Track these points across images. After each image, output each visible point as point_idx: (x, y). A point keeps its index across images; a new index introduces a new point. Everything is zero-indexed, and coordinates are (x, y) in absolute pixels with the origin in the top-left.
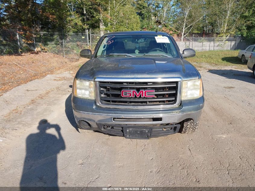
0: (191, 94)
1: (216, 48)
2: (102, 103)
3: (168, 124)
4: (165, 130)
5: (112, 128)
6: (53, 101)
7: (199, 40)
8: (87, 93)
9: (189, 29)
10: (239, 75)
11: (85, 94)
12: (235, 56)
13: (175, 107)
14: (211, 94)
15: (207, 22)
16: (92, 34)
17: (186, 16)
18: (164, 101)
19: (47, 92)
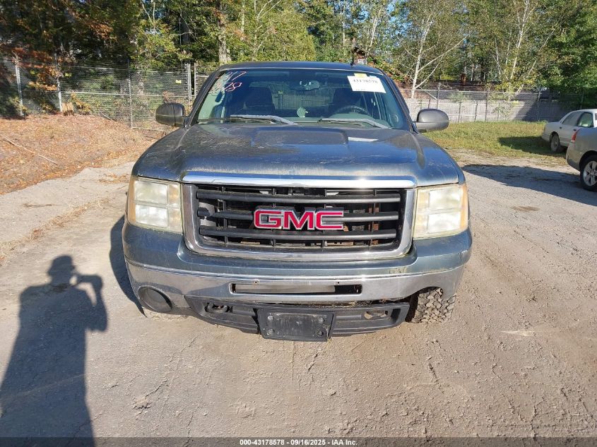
0: (437, 224)
1: (491, 117)
2: (201, 242)
3: (376, 302)
4: (368, 316)
5: (229, 309)
6: (89, 233)
7: (453, 96)
8: (163, 214)
9: (429, 69)
10: (547, 180)
11: (155, 219)
12: (535, 135)
13: (395, 257)
14: (483, 225)
15: (470, 55)
16: (200, 74)
17: (423, 40)
18: (367, 242)
19: (77, 210)
